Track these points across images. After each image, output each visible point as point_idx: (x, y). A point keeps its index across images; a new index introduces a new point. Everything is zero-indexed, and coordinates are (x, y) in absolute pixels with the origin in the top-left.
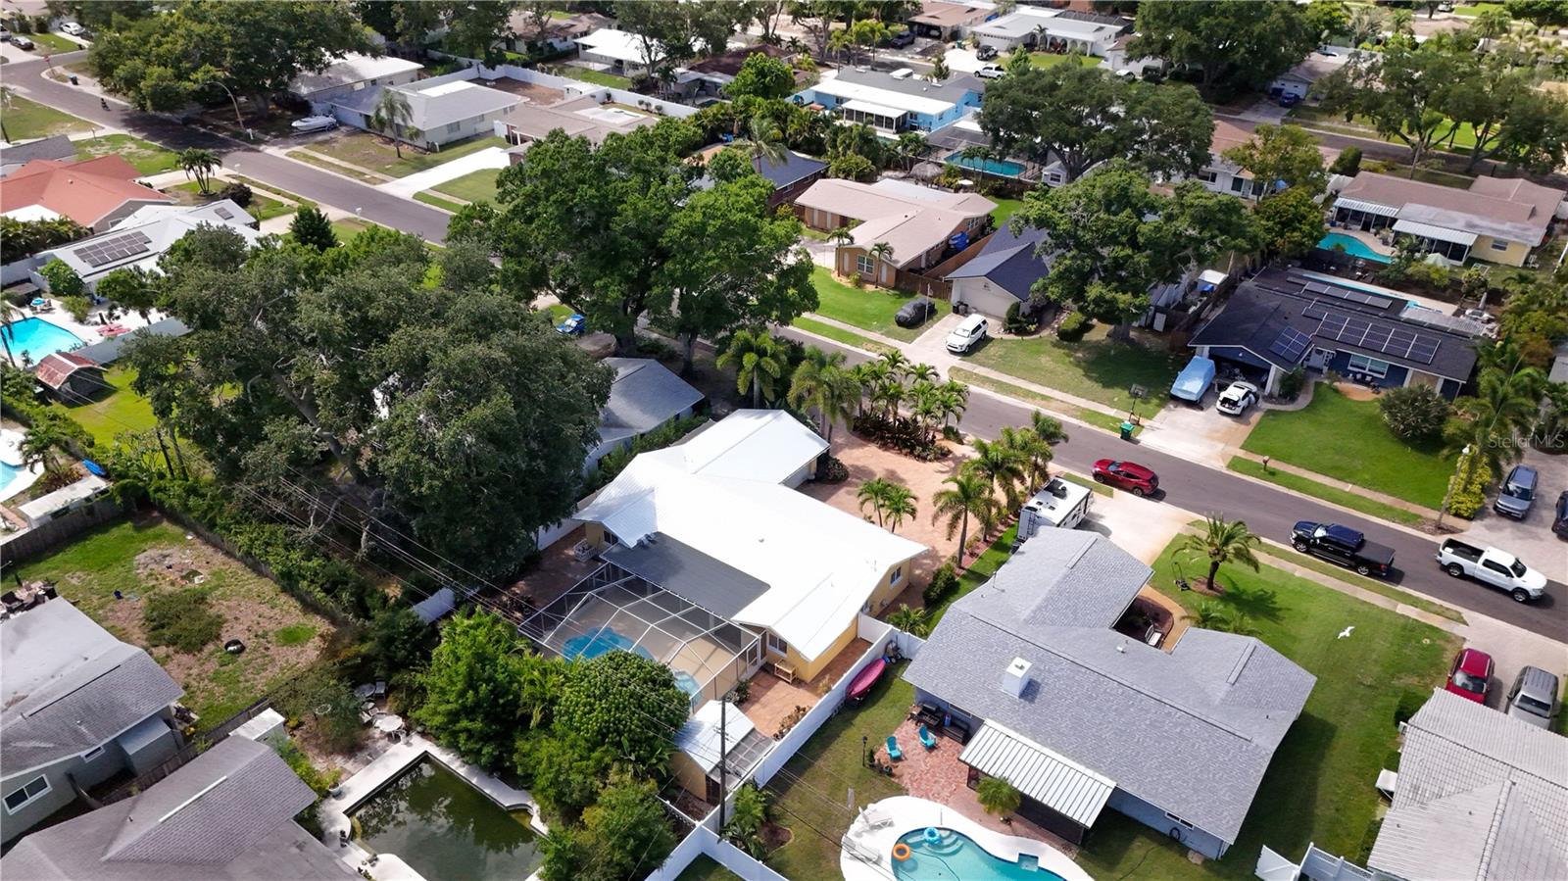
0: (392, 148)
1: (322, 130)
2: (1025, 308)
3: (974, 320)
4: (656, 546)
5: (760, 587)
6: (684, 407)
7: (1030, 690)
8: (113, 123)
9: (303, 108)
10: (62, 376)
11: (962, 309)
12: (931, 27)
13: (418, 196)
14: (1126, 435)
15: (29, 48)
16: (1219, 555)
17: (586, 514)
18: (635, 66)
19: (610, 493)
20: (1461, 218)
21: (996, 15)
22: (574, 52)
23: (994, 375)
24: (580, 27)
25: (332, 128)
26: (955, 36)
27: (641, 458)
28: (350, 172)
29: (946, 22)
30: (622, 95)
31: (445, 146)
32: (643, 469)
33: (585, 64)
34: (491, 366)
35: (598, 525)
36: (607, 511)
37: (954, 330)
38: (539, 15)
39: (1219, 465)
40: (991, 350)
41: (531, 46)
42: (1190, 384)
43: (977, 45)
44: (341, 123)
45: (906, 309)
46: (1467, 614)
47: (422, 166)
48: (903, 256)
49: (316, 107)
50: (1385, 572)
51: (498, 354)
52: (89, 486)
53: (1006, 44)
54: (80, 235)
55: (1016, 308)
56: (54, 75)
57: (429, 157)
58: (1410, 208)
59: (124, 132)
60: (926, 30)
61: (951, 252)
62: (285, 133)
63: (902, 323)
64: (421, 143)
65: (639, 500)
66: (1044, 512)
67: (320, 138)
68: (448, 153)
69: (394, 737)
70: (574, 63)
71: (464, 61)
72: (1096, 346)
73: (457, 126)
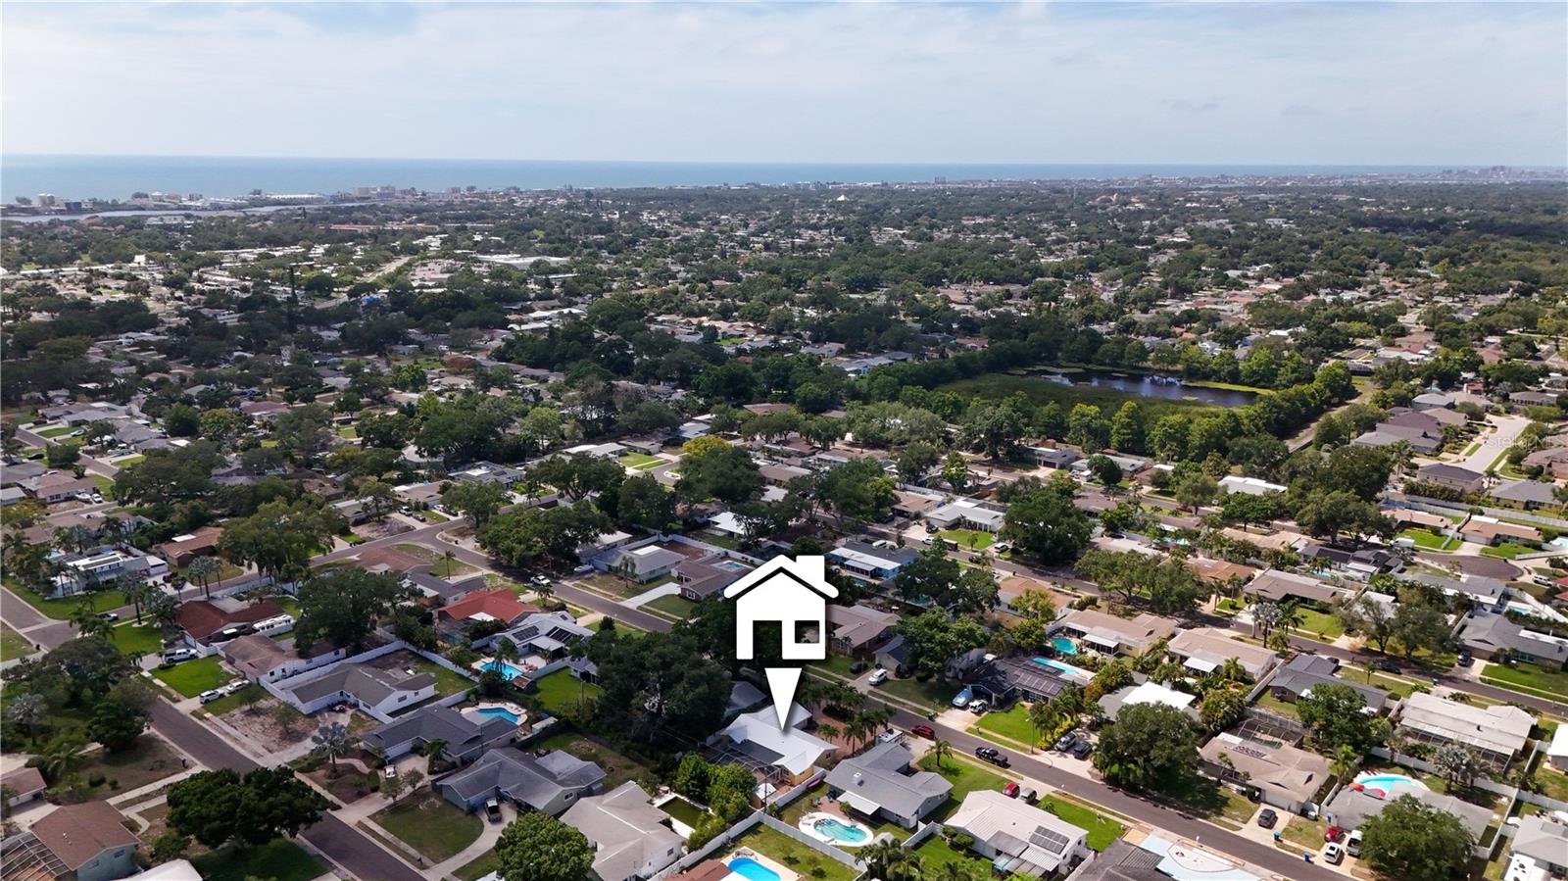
0: (622, 582)
1: (587, 572)
2: (905, 667)
3: (882, 671)
4: (747, 743)
5: (782, 756)
6: (758, 700)
7: (861, 783)
8: (486, 567)
9: (576, 560)
10: (525, 684)
11: (879, 667)
12: (904, 512)
13: (639, 608)
14: (931, 718)
15: (423, 521)
16: (938, 753)
17: (724, 732)
18: (740, 536)
19: (732, 726)
20: (1115, 634)
21: (944, 504)
22: (708, 524)
23: (886, 694)
24: (711, 510)
25: (592, 571)
26: (918, 516)
27: (742, 715)
28: (606, 595)
29: (912, 510)
30: (733, 553)
31: (649, 581)
32: (743, 718)
33: (713, 532)
34: (702, 676)
35: (728, 736)
36: (732, 731)
37: (874, 676)
38: (691, 506)
39: (962, 730)
40: (888, 685)
41: (686, 522)
42: (960, 700)
43: (928, 523)
44: (596, 568)
45: (854, 666)
46: (1025, 777)
47: (639, 592)
48: (856, 642)
49: (583, 560)
50: (1004, 764)
51: (703, 673)
52: (551, 720)
53: (943, 524)
54: (510, 626)
55: (899, 668)
56: (441, 536)
57: (641, 587)
58: (1097, 629)
59: (492, 572)
60: (901, 513)
61: (880, 641)
62: (571, 574)
63: (852, 671)
64: (637, 580)
65: (743, 728)
66: (884, 738)
67: (587, 576)
68: (651, 585)
69: (667, 792)
70: (707, 531)
71: (652, 531)
72: (931, 684)
73: (652, 572)
